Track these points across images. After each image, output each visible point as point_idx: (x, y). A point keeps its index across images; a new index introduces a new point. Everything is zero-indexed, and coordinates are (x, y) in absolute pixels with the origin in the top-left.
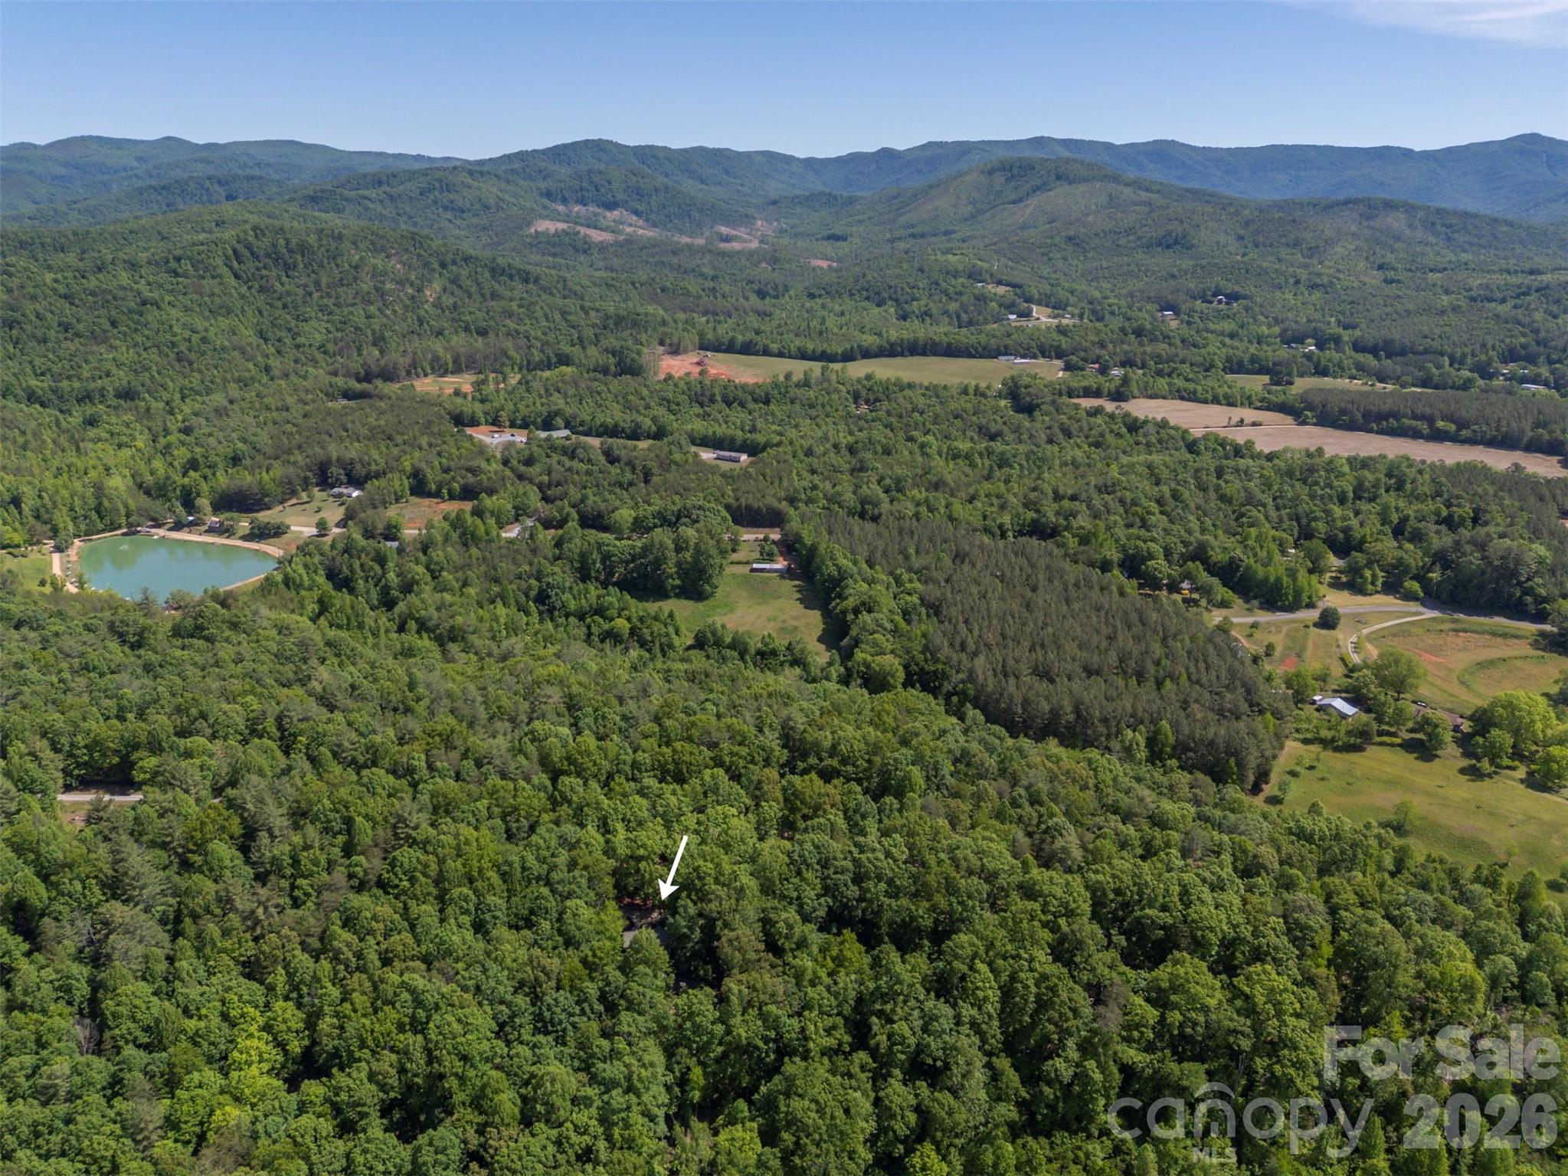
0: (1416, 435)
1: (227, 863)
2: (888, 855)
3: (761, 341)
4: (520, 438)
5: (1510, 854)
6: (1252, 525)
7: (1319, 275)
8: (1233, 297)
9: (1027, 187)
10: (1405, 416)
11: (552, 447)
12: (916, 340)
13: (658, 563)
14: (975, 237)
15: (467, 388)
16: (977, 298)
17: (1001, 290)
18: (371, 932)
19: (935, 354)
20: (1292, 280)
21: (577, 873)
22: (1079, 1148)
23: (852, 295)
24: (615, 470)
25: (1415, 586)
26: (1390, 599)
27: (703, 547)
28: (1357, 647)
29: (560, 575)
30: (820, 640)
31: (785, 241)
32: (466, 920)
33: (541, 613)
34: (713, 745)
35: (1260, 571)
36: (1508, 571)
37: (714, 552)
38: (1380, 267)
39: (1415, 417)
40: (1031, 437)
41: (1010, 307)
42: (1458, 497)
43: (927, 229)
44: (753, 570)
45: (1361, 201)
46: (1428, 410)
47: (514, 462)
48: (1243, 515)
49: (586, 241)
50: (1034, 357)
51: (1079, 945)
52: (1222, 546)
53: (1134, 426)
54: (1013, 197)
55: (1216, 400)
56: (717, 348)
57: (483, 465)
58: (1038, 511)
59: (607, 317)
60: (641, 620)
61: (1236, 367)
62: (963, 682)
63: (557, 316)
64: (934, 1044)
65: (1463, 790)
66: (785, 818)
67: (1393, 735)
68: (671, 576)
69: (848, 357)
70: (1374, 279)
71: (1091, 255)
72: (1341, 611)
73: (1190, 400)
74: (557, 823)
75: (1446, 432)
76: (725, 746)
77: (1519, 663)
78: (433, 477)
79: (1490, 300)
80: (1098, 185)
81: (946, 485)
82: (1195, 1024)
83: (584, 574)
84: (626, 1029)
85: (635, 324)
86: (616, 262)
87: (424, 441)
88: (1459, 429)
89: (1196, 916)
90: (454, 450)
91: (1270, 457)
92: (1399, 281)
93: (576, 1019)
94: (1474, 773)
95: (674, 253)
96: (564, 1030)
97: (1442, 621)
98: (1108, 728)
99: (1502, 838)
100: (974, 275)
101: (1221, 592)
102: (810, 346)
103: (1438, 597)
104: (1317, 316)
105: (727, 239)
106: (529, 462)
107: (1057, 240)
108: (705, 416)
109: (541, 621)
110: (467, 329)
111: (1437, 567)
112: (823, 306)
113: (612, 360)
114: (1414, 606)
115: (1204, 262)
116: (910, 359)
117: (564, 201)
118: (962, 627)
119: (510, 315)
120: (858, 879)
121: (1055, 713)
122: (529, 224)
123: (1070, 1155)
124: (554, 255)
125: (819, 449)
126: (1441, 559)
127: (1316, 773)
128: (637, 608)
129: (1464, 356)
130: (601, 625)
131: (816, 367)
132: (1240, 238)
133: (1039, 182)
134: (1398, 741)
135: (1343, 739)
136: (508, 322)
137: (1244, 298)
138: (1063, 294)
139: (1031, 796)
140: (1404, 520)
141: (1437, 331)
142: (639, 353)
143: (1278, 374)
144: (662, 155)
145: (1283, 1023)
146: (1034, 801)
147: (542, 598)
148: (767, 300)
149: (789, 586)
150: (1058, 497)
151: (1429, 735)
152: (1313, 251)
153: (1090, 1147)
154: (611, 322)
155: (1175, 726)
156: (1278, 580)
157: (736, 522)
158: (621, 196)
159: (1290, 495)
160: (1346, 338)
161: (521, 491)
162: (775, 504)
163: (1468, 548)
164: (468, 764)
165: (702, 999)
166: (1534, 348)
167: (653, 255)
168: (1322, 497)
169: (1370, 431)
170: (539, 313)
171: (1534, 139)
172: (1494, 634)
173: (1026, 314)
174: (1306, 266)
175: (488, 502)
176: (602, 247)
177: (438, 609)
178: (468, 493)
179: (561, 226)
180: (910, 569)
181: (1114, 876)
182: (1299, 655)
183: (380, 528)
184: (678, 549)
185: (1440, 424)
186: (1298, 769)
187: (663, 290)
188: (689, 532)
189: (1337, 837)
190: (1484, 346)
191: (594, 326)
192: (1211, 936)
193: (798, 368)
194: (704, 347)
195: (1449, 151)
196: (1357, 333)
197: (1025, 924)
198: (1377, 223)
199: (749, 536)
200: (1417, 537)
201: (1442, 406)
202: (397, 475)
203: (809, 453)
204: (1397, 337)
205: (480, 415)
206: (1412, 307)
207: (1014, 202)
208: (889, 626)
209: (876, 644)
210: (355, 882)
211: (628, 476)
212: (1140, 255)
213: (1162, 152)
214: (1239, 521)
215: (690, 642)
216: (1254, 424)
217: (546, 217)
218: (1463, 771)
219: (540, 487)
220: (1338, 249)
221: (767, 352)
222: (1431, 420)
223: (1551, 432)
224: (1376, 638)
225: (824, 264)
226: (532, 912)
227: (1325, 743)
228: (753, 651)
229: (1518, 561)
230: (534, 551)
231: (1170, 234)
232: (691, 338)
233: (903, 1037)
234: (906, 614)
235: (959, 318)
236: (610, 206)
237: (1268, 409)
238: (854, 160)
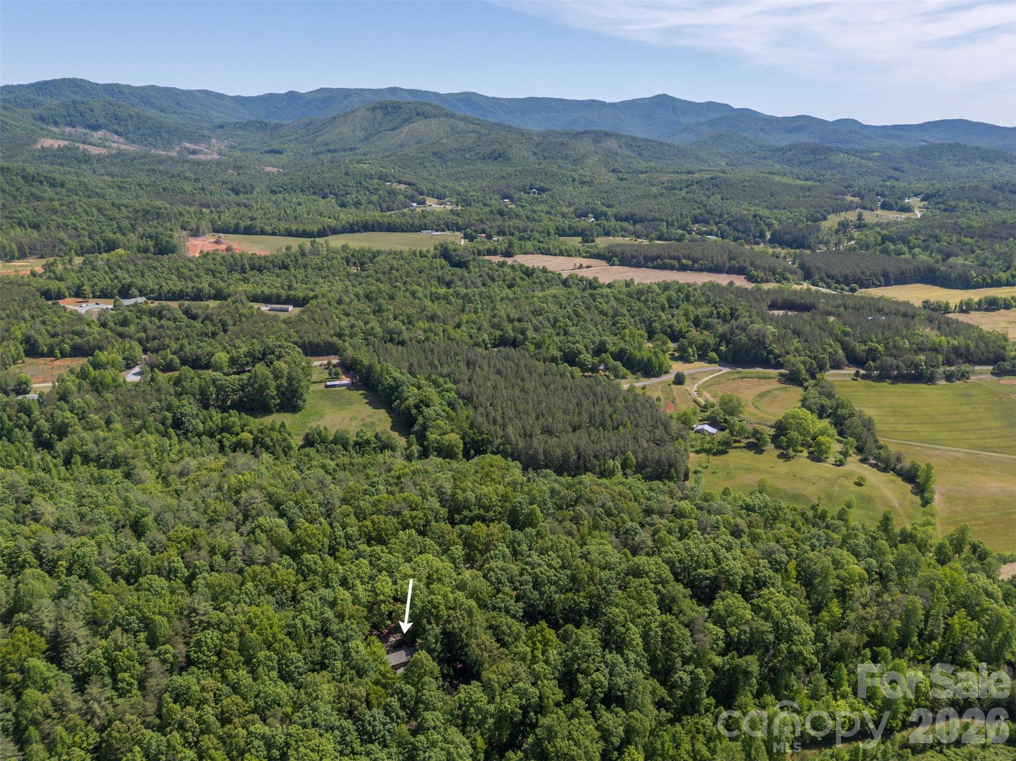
0: (672, 268)
1: (47, 674)
2: (549, 566)
3: (258, 224)
4: (107, 305)
5: (819, 499)
6: (624, 328)
7: (585, 176)
8: (541, 190)
9: (399, 120)
10: (665, 257)
11: (140, 311)
12: (367, 221)
13: (263, 388)
14: (371, 152)
15: (39, 270)
16: (389, 193)
17: (403, 187)
18: (205, 701)
19: (380, 231)
20: (571, 179)
21: (347, 622)
22: (697, 723)
23: (302, 191)
24: (198, 324)
25: (713, 355)
26: (702, 364)
27: (294, 374)
28: (699, 393)
29: (189, 407)
30: (392, 429)
31: (237, 154)
32: (274, 674)
33: (178, 435)
34: (398, 514)
35: (638, 355)
36: (759, 342)
37: (302, 377)
38: (613, 171)
39: (670, 258)
40: (472, 282)
41: (412, 198)
42: (720, 303)
43: (338, 147)
44: (327, 387)
45: (592, 132)
46: (676, 254)
47: (112, 324)
48: (617, 322)
49: (85, 153)
50: (443, 230)
51: (673, 600)
52: (612, 342)
53: (528, 273)
54: (390, 126)
55: (561, 254)
56: (226, 230)
57: (86, 328)
58: (502, 330)
59: (136, 211)
60: (261, 431)
61: (562, 233)
62: (502, 444)
63: (95, 212)
64: (620, 681)
65: (783, 467)
66: (467, 555)
67: (739, 441)
68: (273, 398)
69: (322, 234)
70: (612, 178)
71: (449, 164)
72: (686, 373)
73: (546, 254)
74: (313, 588)
75: (687, 266)
76: (406, 512)
77: (777, 392)
78: (43, 341)
79: (675, 189)
80: (443, 119)
81: (439, 317)
82: (745, 632)
83: (205, 404)
84: (433, 724)
85: (159, 216)
86: (115, 170)
87: (26, 314)
88: (693, 263)
89: (727, 568)
90: (56, 319)
91: (610, 286)
92: (625, 179)
93: (389, 726)
94: (785, 457)
95: (160, 163)
96: (383, 736)
97: (733, 373)
98: (599, 460)
99: (812, 492)
100: (383, 177)
101: (623, 370)
102: (294, 228)
103: (726, 360)
104: (590, 200)
105: (194, 152)
106: (124, 323)
107: (427, 154)
108: (246, 280)
109: (180, 442)
110: (21, 224)
111: (724, 343)
112: (284, 199)
113: (151, 243)
114: (715, 367)
115: (520, 168)
116: (365, 234)
117: (56, 124)
118: (490, 409)
119: (55, 212)
120: (537, 585)
121: (566, 457)
122: (35, 141)
123: (694, 730)
124: (61, 165)
125: (346, 299)
126: (723, 338)
127: (709, 470)
128: (255, 423)
129: (673, 222)
130: (229, 440)
131: (307, 242)
132: (535, 154)
133: (406, 117)
134: (743, 445)
135: (716, 448)
136: (54, 217)
137: (548, 190)
138: (441, 190)
139: (606, 512)
140: (697, 317)
141: (656, 207)
142: (171, 237)
143: (586, 236)
144: (126, 91)
145: (789, 620)
146: (609, 514)
147: (177, 424)
148: (241, 195)
149: (357, 395)
150: (511, 321)
151: (758, 439)
152: (576, 162)
153: (703, 721)
154: (140, 214)
155: (635, 453)
156: (649, 360)
157: (306, 354)
158: (102, 121)
159: (636, 308)
160: (610, 213)
161: (128, 346)
162: (330, 339)
163: (738, 331)
164: (218, 558)
165: (473, 691)
166: (706, 216)
167: (144, 164)
168: (653, 308)
169: (648, 267)
170: (79, 210)
171: (664, 97)
172: (760, 378)
173: (422, 203)
174: (575, 171)
175: (103, 356)
176: (100, 159)
177: (96, 443)
178: (77, 351)
179: (63, 143)
180: (441, 375)
181: (677, 553)
182: (673, 402)
183: (12, 384)
184: (276, 378)
185: (684, 261)
186: (699, 469)
187: (164, 190)
188: (281, 364)
189: (766, 506)
190: (681, 215)
191: (128, 218)
192: (737, 577)
193: (295, 243)
194: (216, 231)
195: (624, 103)
196: (615, 210)
197: (644, 594)
198: (603, 144)
199: (317, 362)
200: (708, 327)
201: (683, 251)
202: (11, 343)
203: (340, 302)
204: (637, 212)
205: (64, 290)
206: (640, 194)
207: (392, 129)
208: (443, 414)
209: (439, 427)
210: (167, 666)
211: (210, 328)
212: (479, 165)
213: (468, 98)
214: (616, 328)
215: (301, 443)
216: (588, 267)
217: (47, 136)
218: (779, 456)
219: (140, 341)
220: (589, 161)
221: (263, 233)
222: (678, 259)
223: (738, 262)
224: (707, 386)
225: (275, 170)
226: (324, 657)
227: (708, 451)
228: (352, 443)
229: (764, 336)
230: (158, 390)
231: (495, 151)
232: (204, 225)
233: (601, 682)
234: (451, 405)
235: (380, 205)
236: (96, 128)
237: (590, 257)
238: (270, 98)
